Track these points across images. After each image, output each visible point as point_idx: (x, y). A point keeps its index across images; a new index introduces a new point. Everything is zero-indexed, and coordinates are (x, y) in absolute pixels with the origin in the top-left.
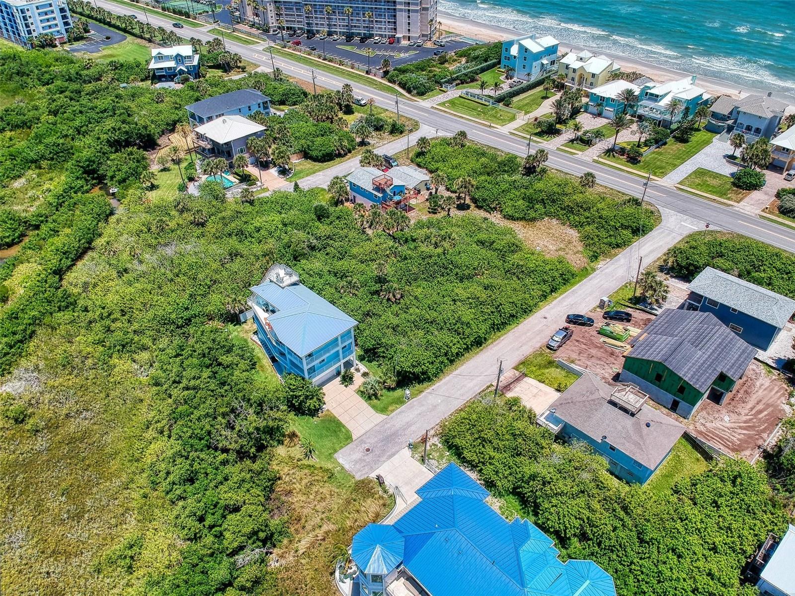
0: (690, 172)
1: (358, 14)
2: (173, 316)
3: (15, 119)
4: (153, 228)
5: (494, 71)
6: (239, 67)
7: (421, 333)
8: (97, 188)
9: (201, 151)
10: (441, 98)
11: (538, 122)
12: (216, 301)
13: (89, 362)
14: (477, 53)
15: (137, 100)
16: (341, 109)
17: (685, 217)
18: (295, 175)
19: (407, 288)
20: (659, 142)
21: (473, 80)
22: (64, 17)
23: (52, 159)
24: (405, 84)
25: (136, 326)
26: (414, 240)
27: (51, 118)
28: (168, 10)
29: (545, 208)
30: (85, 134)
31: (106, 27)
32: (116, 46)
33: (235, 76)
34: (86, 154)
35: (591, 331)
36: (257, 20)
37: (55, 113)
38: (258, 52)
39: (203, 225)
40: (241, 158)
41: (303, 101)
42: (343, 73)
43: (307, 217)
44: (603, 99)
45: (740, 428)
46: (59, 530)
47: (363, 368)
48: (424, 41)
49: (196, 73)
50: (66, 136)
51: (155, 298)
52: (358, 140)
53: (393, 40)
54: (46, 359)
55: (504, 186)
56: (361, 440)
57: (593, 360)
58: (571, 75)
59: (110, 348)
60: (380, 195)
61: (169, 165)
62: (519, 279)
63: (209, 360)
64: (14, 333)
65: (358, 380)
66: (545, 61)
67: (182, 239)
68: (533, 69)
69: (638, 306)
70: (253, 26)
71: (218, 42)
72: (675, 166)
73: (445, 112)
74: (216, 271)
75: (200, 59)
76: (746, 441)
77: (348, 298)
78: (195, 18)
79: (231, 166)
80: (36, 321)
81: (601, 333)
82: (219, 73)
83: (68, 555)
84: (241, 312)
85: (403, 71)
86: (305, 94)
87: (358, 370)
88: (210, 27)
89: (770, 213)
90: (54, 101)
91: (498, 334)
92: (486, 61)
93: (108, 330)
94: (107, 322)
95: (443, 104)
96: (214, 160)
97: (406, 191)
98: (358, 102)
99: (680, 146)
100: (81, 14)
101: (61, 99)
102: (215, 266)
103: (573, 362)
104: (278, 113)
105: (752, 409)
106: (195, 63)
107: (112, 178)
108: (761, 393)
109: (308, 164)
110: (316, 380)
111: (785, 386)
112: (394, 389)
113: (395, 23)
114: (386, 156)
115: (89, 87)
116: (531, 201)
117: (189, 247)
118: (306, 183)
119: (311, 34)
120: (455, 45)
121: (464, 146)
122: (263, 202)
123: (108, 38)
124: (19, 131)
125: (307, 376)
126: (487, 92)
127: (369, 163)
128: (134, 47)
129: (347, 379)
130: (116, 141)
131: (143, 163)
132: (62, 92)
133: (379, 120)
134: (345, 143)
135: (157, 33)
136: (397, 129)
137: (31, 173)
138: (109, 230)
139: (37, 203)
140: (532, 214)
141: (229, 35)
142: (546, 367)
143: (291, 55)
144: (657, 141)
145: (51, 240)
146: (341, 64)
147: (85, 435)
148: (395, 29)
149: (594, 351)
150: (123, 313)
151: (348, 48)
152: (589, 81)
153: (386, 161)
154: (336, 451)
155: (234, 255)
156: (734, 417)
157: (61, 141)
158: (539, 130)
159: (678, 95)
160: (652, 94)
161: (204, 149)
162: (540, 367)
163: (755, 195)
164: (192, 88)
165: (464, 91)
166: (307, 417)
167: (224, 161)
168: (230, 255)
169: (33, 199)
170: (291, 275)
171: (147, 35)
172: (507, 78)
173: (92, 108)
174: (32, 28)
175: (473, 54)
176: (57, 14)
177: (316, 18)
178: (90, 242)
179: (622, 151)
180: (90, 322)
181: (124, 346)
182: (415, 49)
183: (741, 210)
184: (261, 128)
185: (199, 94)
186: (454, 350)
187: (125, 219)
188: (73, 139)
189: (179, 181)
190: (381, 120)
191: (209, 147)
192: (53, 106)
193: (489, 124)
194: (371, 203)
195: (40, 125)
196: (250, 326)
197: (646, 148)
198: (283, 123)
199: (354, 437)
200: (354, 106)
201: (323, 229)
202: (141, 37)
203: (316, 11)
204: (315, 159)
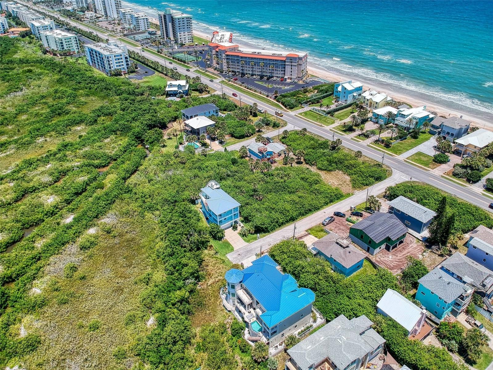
0: (413, 153)
1: (267, 66)
2: (169, 198)
3: (106, 111)
4: (164, 164)
5: (329, 98)
6: (206, 91)
7: (267, 212)
8: (140, 145)
9: (186, 131)
10: (301, 111)
11: (344, 125)
12: (187, 194)
13: (136, 213)
14: (324, 88)
15: (160, 106)
16: (251, 114)
17: (404, 174)
18: (226, 144)
19: (265, 195)
20: (402, 137)
21: (318, 102)
22: (127, 61)
23: (122, 131)
24: (284, 103)
25: (154, 201)
26: (273, 175)
27: (122, 112)
28: (176, 59)
29: (337, 165)
30: (136, 120)
31: (146, 66)
32: (150, 77)
33: (205, 95)
34: (137, 130)
35: (344, 219)
36: (218, 66)
37: (123, 110)
38: (217, 83)
39: (184, 163)
40: (203, 136)
41: (234, 110)
42: (255, 96)
43: (228, 162)
44: (378, 115)
45: (396, 261)
46: (123, 270)
47: (242, 225)
48: (299, 80)
49: (187, 93)
50: (128, 121)
51: (163, 191)
52: (257, 129)
53: (283, 80)
54: (119, 211)
55: (319, 154)
56: (237, 251)
57: (340, 231)
58: (366, 102)
59: (144, 209)
60: (261, 155)
61: (172, 137)
62: (316, 195)
63: (183, 215)
64: (108, 200)
65: (239, 228)
66: (355, 94)
67: (175, 169)
68: (349, 98)
69: (368, 211)
70: (215, 69)
71: (198, 78)
72: (407, 150)
73: (301, 118)
74: (188, 183)
75: (189, 86)
76: (396, 266)
77: (240, 196)
78: (188, 64)
79: (199, 139)
80: (116, 197)
81: (347, 220)
82: (197, 93)
83: (126, 278)
84: (197, 199)
85: (284, 96)
86: (236, 106)
87: (240, 225)
88: (195, 69)
89: (448, 175)
90: (123, 104)
91: (303, 217)
92: (326, 92)
93: (144, 202)
94: (144, 199)
95: (301, 114)
96: (192, 136)
97: (273, 154)
98: (260, 111)
99: (413, 140)
100: (134, 58)
101: (126, 104)
102: (188, 180)
103: (331, 230)
104: (222, 115)
105: (404, 255)
106: (187, 89)
107: (147, 141)
108: (410, 249)
109: (233, 140)
110: (222, 226)
111: (423, 248)
112: (253, 234)
113: (285, 71)
114: (268, 138)
115: (139, 98)
116: (330, 162)
117: (178, 172)
118: (229, 148)
119: (243, 74)
120: (314, 82)
121: (305, 135)
122: (211, 156)
123: (146, 72)
124: (107, 117)
125: (219, 224)
126: (323, 109)
127: (259, 141)
128: (159, 78)
129: (235, 228)
130: (150, 124)
131: (161, 135)
132: (126, 100)
133: (268, 120)
134: (251, 131)
135: (169, 71)
136: (276, 125)
137: (113, 137)
138: (145, 163)
139: (115, 150)
140: (331, 168)
141: (203, 74)
142: (319, 231)
143: (232, 85)
144: (400, 138)
145: (121, 165)
146: (255, 91)
147: (133, 239)
148: (284, 74)
149: (341, 227)
150: (150, 196)
151: (260, 83)
152: (375, 106)
153: (267, 139)
154: (227, 254)
155: (196, 176)
156: (394, 257)
157: (126, 123)
158: (344, 129)
159: (415, 116)
160: (403, 115)
161: (187, 131)
162: (317, 231)
163: (443, 166)
164: (184, 101)
165: (312, 107)
166: (217, 241)
167: (195, 136)
168: (195, 176)
169: (114, 148)
170: (217, 185)
171: (164, 72)
172: (336, 102)
173: (140, 109)
174: (111, 66)
175: (321, 88)
176: (124, 60)
177: (246, 67)
178: (137, 167)
179: (383, 141)
180: (137, 199)
181: (150, 208)
182: (293, 85)
183: (433, 173)
184: (214, 123)
185: (187, 104)
186: (281, 221)
187: (152, 159)
188: (131, 123)
189: (176, 144)
190: (269, 120)
191: (190, 130)
192: (123, 107)
193: (320, 124)
194: (257, 158)
195: (116, 115)
196: (199, 205)
197: (394, 141)
198: (224, 120)
199: (235, 250)
200: (258, 113)
201: (234, 168)
202: (162, 73)
203: (246, 64)
204: (236, 138)
